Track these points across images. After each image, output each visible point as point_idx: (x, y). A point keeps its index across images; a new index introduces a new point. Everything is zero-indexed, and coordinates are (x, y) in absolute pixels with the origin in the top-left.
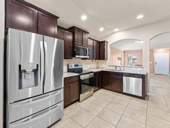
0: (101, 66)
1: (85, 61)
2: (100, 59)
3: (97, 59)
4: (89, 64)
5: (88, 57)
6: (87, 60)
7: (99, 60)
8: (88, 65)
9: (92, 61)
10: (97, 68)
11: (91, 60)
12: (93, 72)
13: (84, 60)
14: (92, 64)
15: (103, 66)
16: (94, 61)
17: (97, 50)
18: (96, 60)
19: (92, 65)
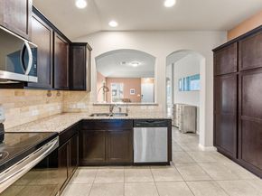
0: (74, 107)
1: (16, 94)
2: (71, 88)
3: (63, 88)
4: (35, 103)
5: (34, 79)
6: (27, 92)
7: (69, 92)
8: (31, 108)
9: (49, 95)
10: (63, 113)
11: (43, 91)
12: (57, 134)
13: (13, 91)
14: (47, 103)
15: (80, 105)
16: (54, 93)
17: (64, 64)
18: (61, 92)
19: (46, 106)
